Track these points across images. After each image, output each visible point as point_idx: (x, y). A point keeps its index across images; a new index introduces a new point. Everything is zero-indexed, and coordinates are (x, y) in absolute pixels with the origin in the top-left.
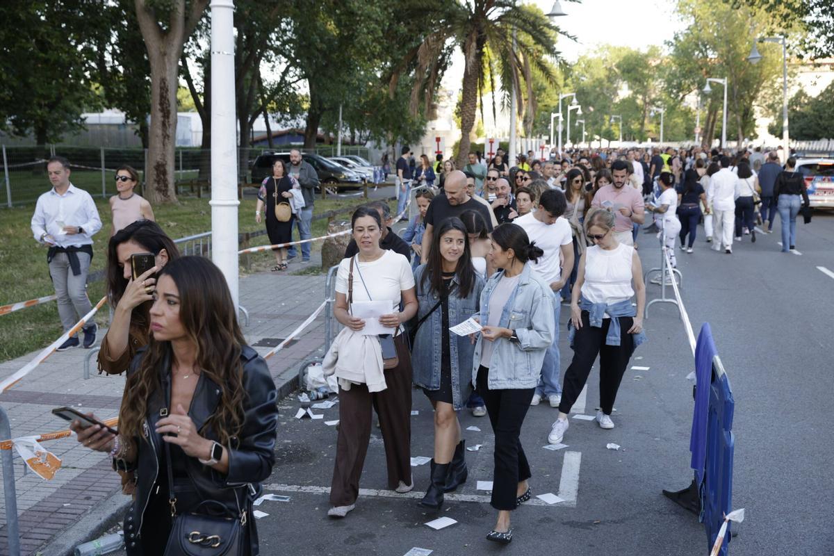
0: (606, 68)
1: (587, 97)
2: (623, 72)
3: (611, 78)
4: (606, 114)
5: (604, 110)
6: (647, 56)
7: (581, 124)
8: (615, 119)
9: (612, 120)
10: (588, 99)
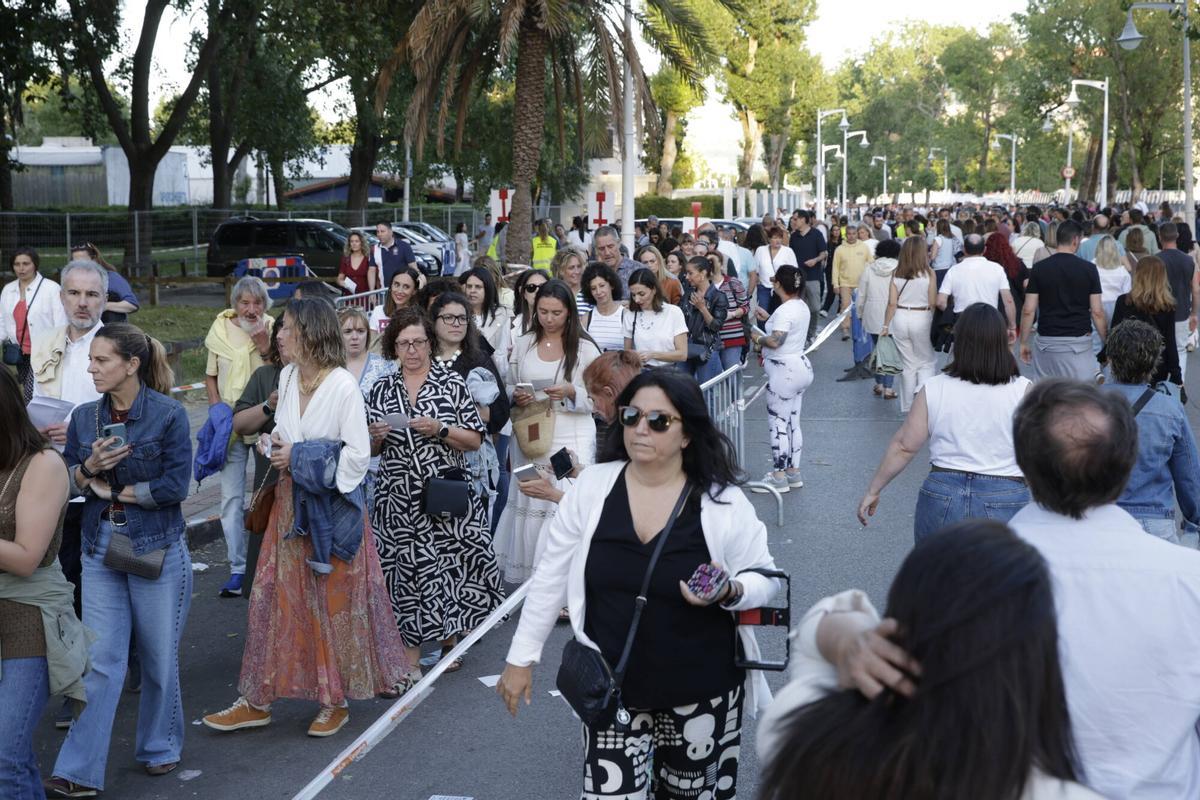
0: (921, 64)
1: (889, 116)
2: (949, 71)
3: (932, 82)
4: (923, 144)
5: (918, 137)
6: (988, 43)
7: (879, 163)
8: (936, 153)
9: (931, 156)
10: (891, 119)
